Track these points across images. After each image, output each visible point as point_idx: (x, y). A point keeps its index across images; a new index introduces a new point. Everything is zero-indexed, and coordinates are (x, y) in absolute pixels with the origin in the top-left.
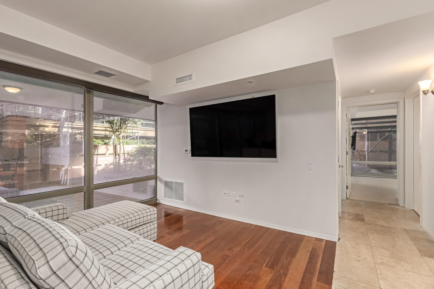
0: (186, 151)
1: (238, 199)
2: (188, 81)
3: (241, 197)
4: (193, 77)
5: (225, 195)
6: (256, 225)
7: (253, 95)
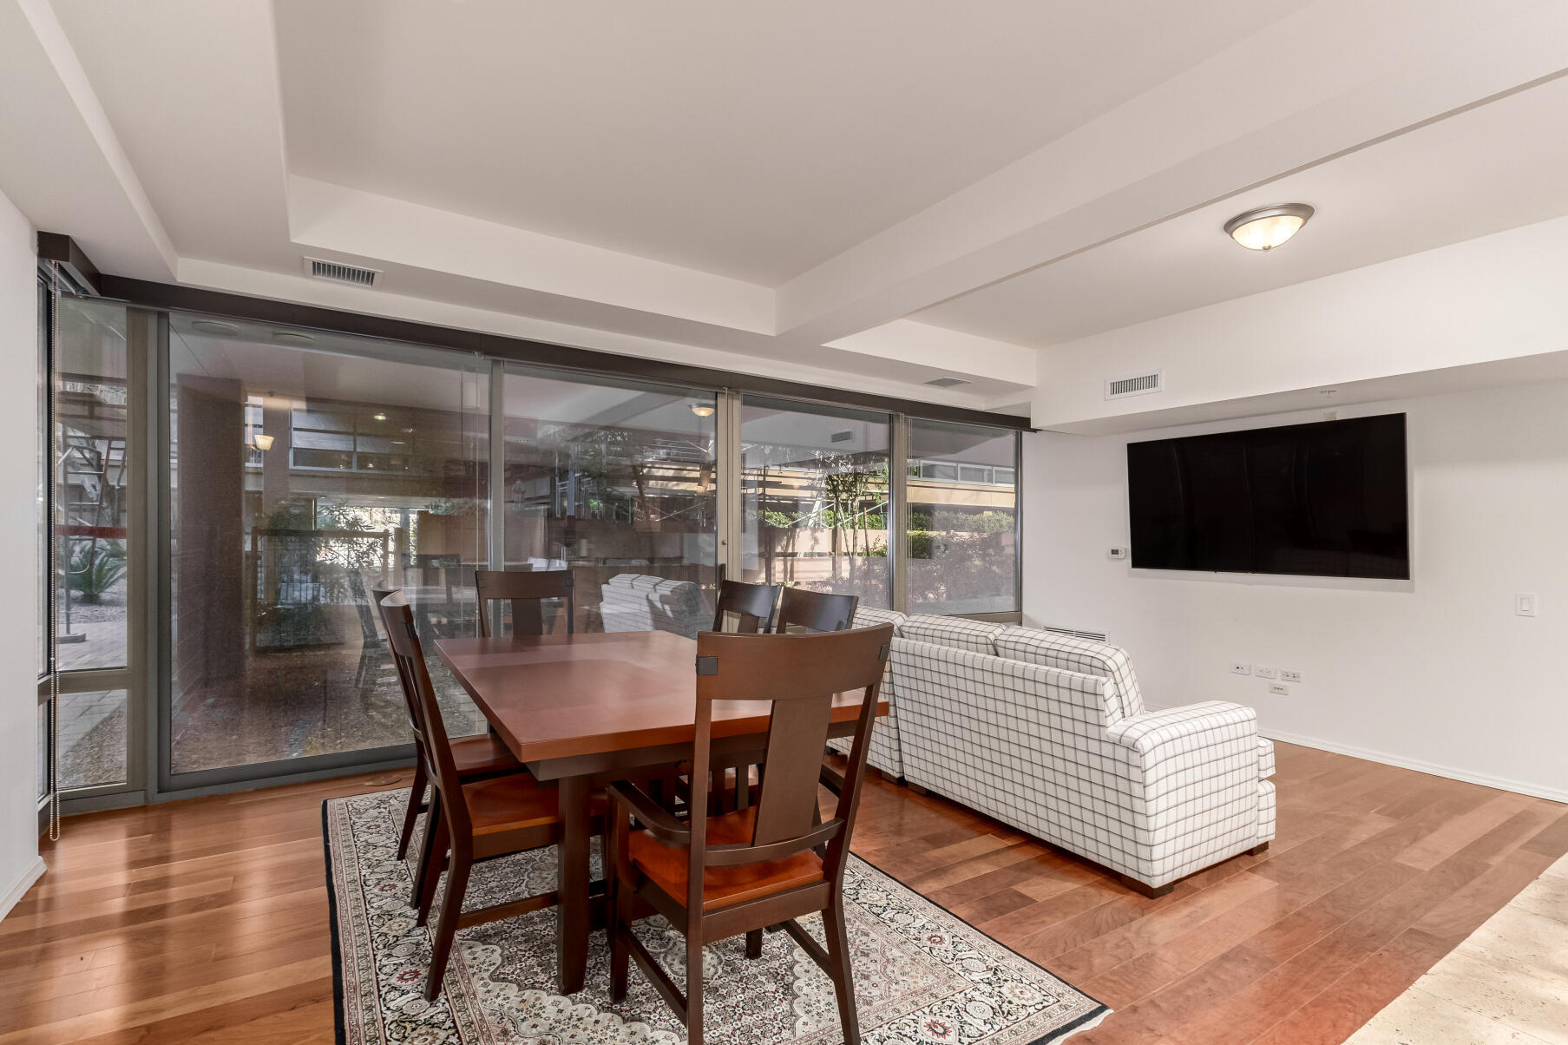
0: (1115, 552)
1: (1279, 682)
2: (1145, 391)
3: (1291, 678)
4: (1162, 382)
5: (1239, 671)
6: (1339, 755)
7: (1332, 410)
